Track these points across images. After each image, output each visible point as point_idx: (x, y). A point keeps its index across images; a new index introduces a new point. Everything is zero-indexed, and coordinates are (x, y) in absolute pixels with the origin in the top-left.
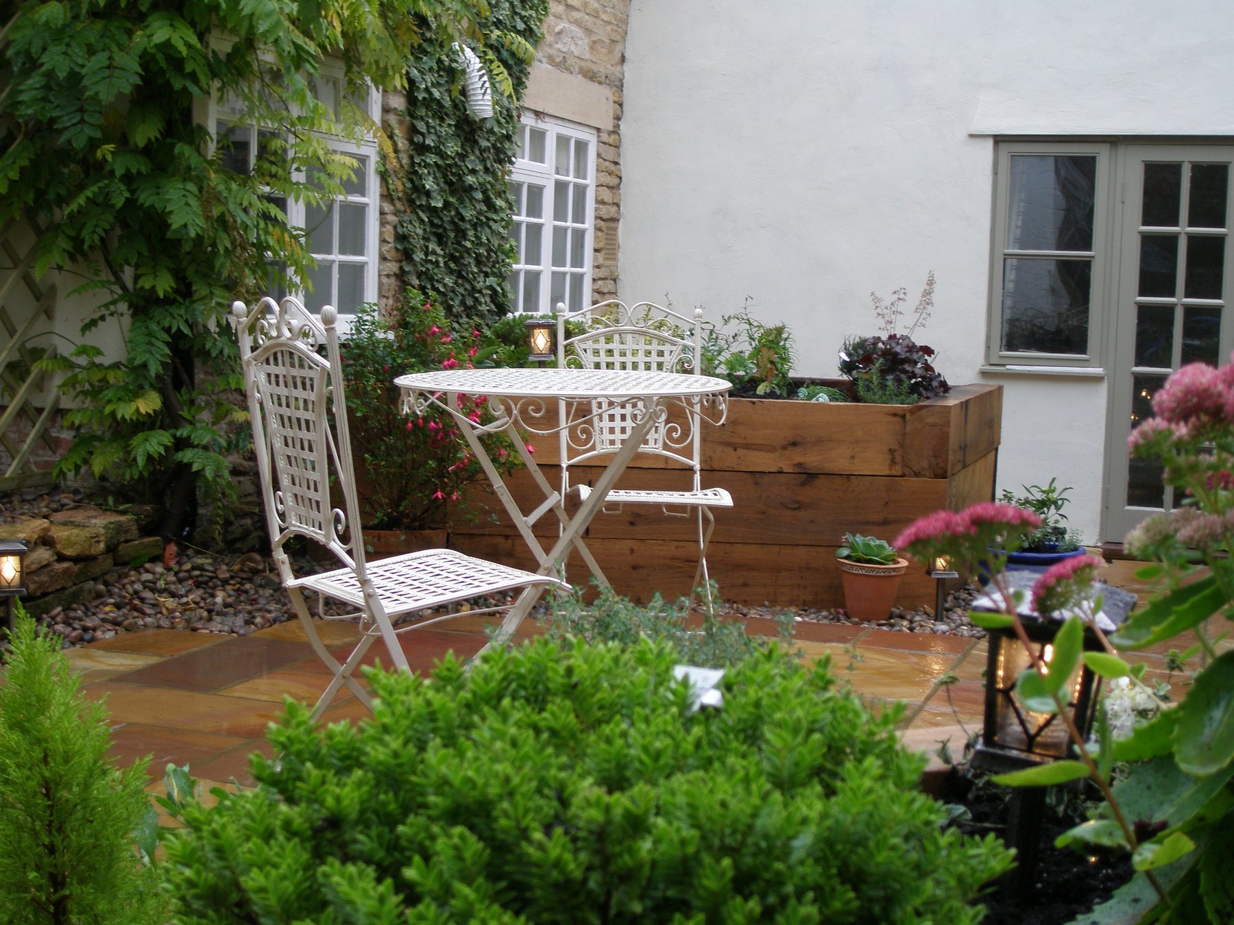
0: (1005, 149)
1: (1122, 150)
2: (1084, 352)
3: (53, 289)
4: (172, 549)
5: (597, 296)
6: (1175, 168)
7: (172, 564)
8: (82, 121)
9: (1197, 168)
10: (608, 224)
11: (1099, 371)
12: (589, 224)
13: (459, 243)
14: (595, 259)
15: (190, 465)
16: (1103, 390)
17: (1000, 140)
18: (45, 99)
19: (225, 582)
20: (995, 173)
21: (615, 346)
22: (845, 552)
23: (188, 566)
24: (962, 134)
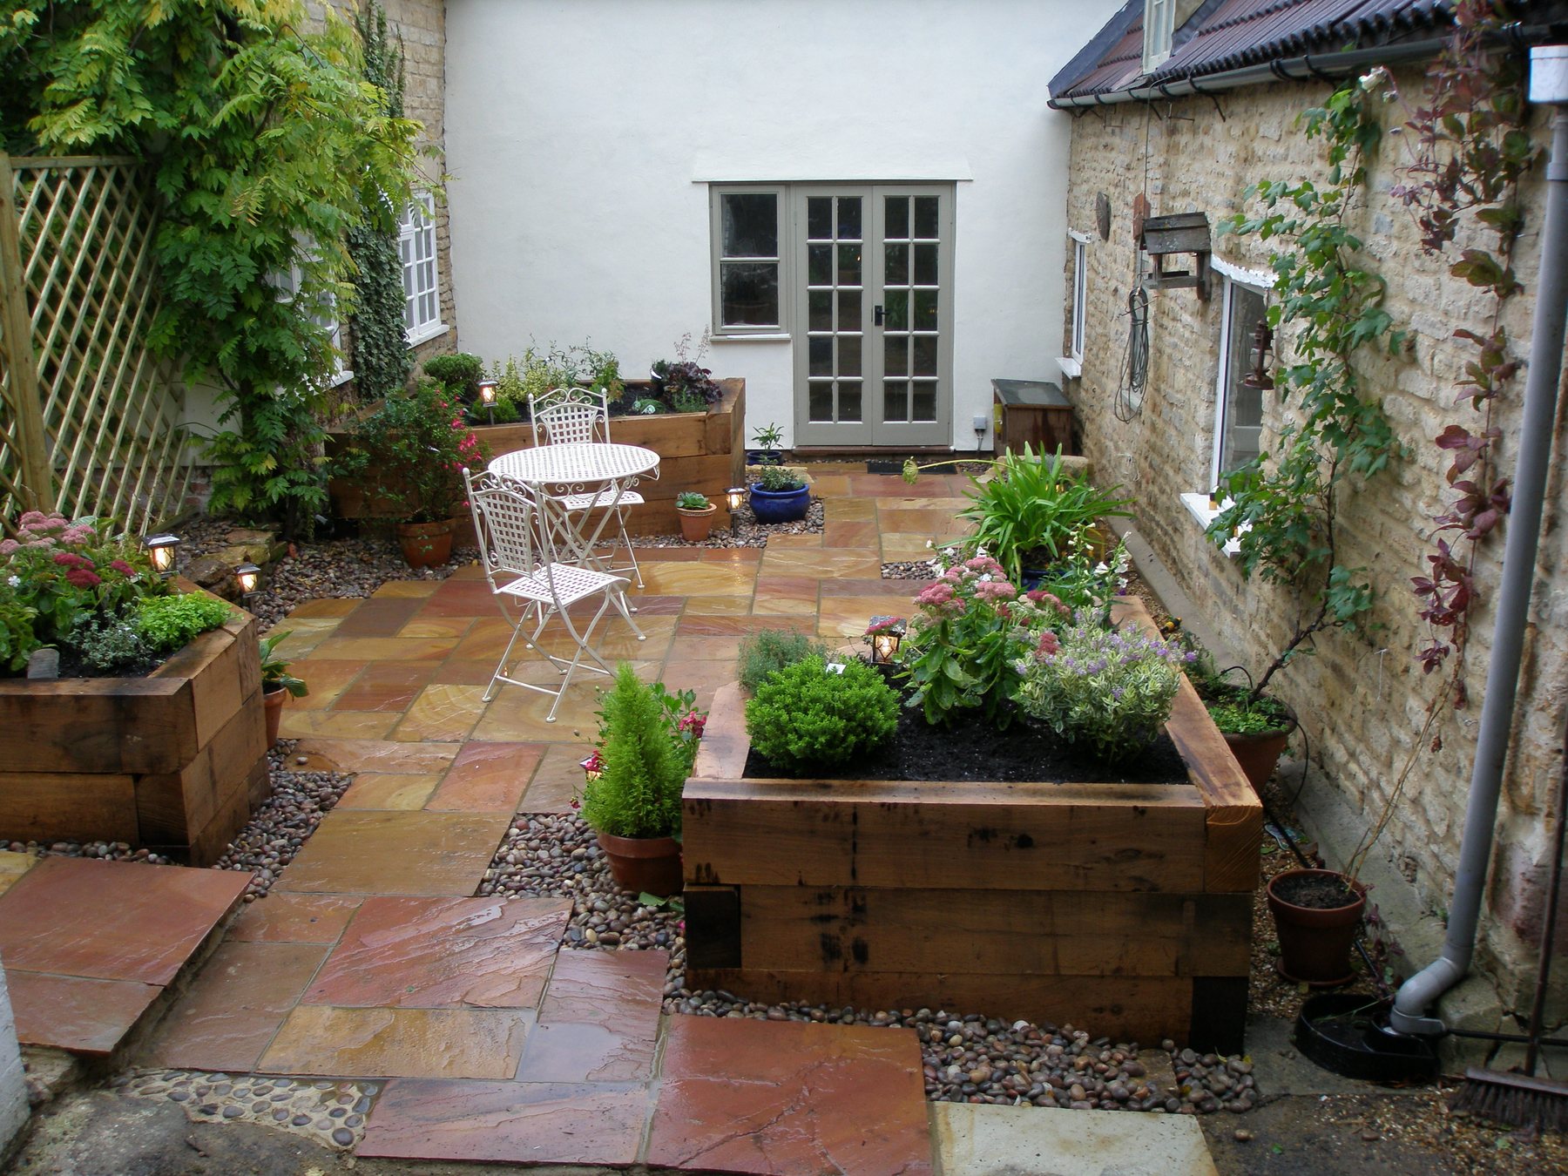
0: (717, 192)
1: (793, 190)
2: (776, 322)
3: (182, 392)
4: (292, 547)
5: (444, 306)
6: (828, 201)
7: (296, 556)
8: (219, 301)
9: (841, 200)
10: (444, 252)
11: (786, 336)
12: (433, 257)
13: (378, 301)
14: (440, 279)
15: (303, 496)
16: (790, 348)
17: (713, 185)
18: (192, 288)
19: (330, 563)
20: (711, 207)
21: (562, 415)
22: (681, 504)
23: (306, 557)
24: (688, 182)
